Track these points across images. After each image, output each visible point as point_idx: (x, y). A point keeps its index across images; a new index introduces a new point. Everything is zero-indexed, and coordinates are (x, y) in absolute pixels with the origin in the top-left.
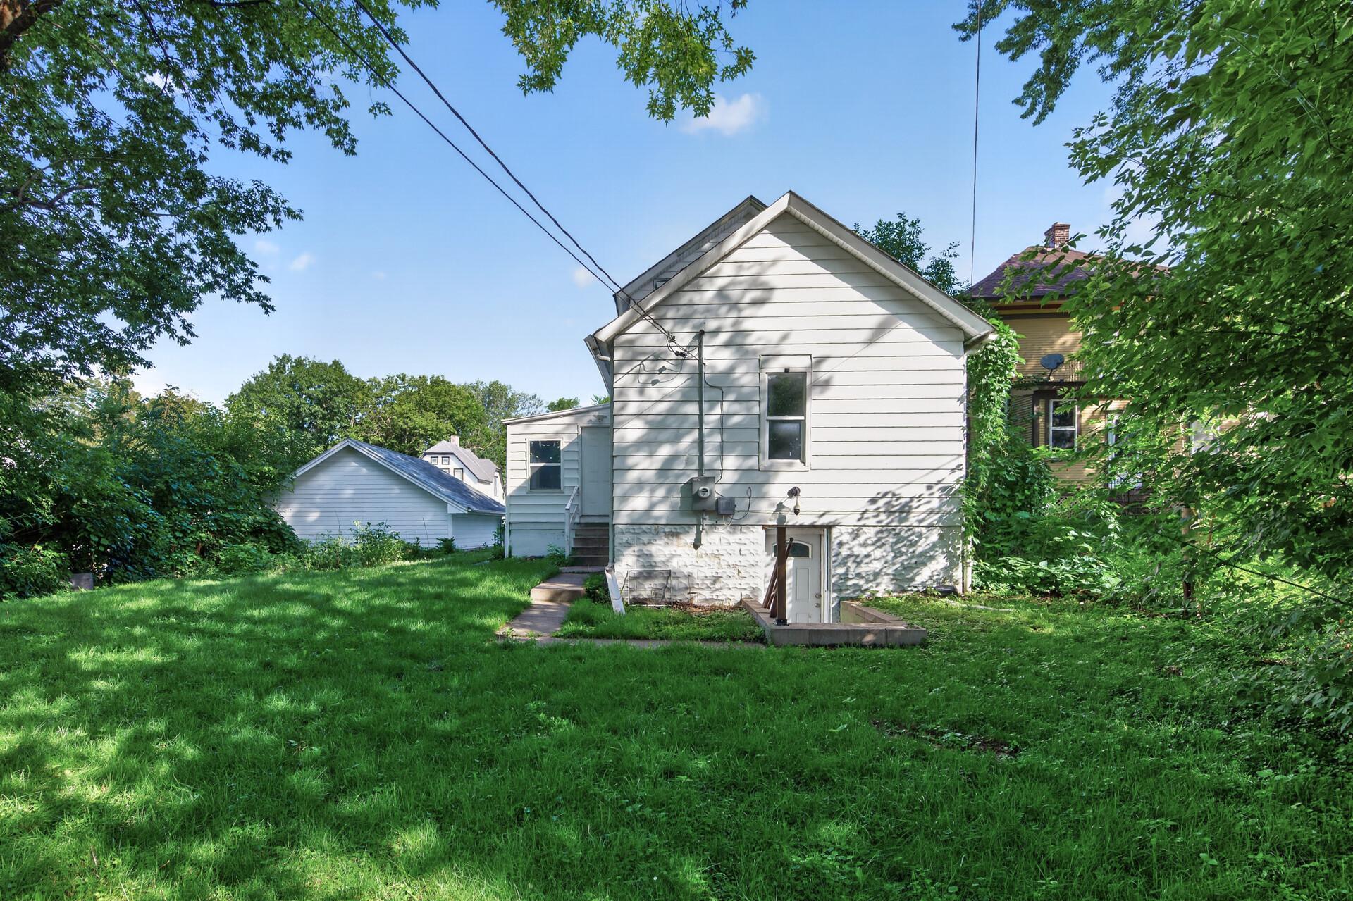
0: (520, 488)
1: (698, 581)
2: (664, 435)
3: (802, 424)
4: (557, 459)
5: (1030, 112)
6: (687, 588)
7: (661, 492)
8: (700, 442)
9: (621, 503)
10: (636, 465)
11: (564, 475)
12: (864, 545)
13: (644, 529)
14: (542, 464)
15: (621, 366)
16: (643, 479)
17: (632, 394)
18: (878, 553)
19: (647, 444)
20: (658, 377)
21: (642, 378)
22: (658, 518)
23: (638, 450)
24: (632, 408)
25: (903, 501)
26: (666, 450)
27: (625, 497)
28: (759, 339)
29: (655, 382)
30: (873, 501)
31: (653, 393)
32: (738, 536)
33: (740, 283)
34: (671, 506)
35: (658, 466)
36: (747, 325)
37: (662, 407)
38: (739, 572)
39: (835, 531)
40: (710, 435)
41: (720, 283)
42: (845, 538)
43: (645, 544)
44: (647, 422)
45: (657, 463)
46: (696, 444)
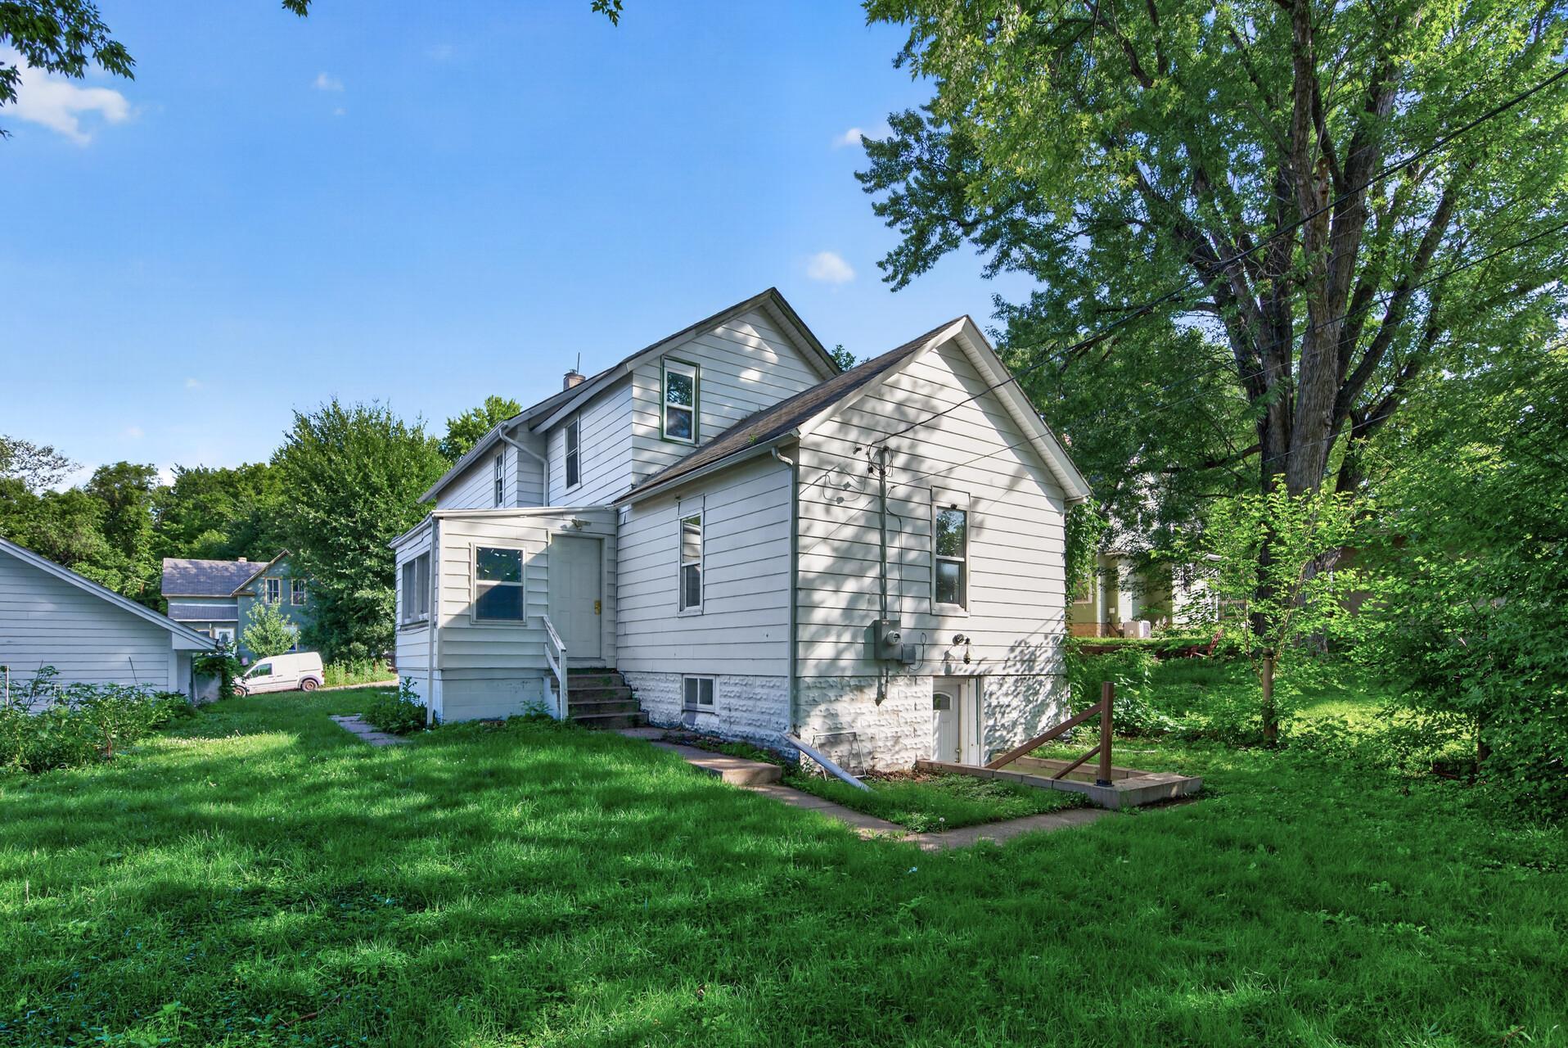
0: (460, 616)
1: (881, 744)
2: (849, 567)
3: (962, 566)
4: (516, 575)
5: (894, 277)
6: (870, 753)
7: (847, 637)
8: (883, 577)
9: (807, 650)
10: (822, 602)
11: (527, 600)
12: (1007, 694)
13: (832, 684)
14: (495, 583)
15: (807, 474)
16: (830, 621)
17: (818, 511)
18: (1015, 703)
19: (834, 576)
20: (844, 494)
21: (829, 493)
22: (844, 669)
23: (825, 583)
24: (819, 529)
25: (1031, 649)
26: (851, 585)
27: (811, 642)
28: (931, 468)
29: (840, 500)
30: (1012, 649)
31: (838, 513)
32: (915, 689)
33: (916, 402)
34: (857, 654)
35: (843, 605)
36: (922, 450)
37: (848, 532)
38: (915, 730)
39: (987, 680)
40: (892, 570)
41: (900, 395)
42: (994, 688)
43: (830, 701)
44: (835, 550)
45: (842, 600)
46: (878, 581)
